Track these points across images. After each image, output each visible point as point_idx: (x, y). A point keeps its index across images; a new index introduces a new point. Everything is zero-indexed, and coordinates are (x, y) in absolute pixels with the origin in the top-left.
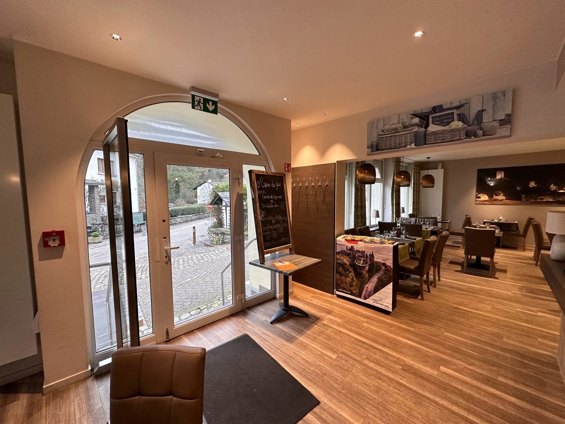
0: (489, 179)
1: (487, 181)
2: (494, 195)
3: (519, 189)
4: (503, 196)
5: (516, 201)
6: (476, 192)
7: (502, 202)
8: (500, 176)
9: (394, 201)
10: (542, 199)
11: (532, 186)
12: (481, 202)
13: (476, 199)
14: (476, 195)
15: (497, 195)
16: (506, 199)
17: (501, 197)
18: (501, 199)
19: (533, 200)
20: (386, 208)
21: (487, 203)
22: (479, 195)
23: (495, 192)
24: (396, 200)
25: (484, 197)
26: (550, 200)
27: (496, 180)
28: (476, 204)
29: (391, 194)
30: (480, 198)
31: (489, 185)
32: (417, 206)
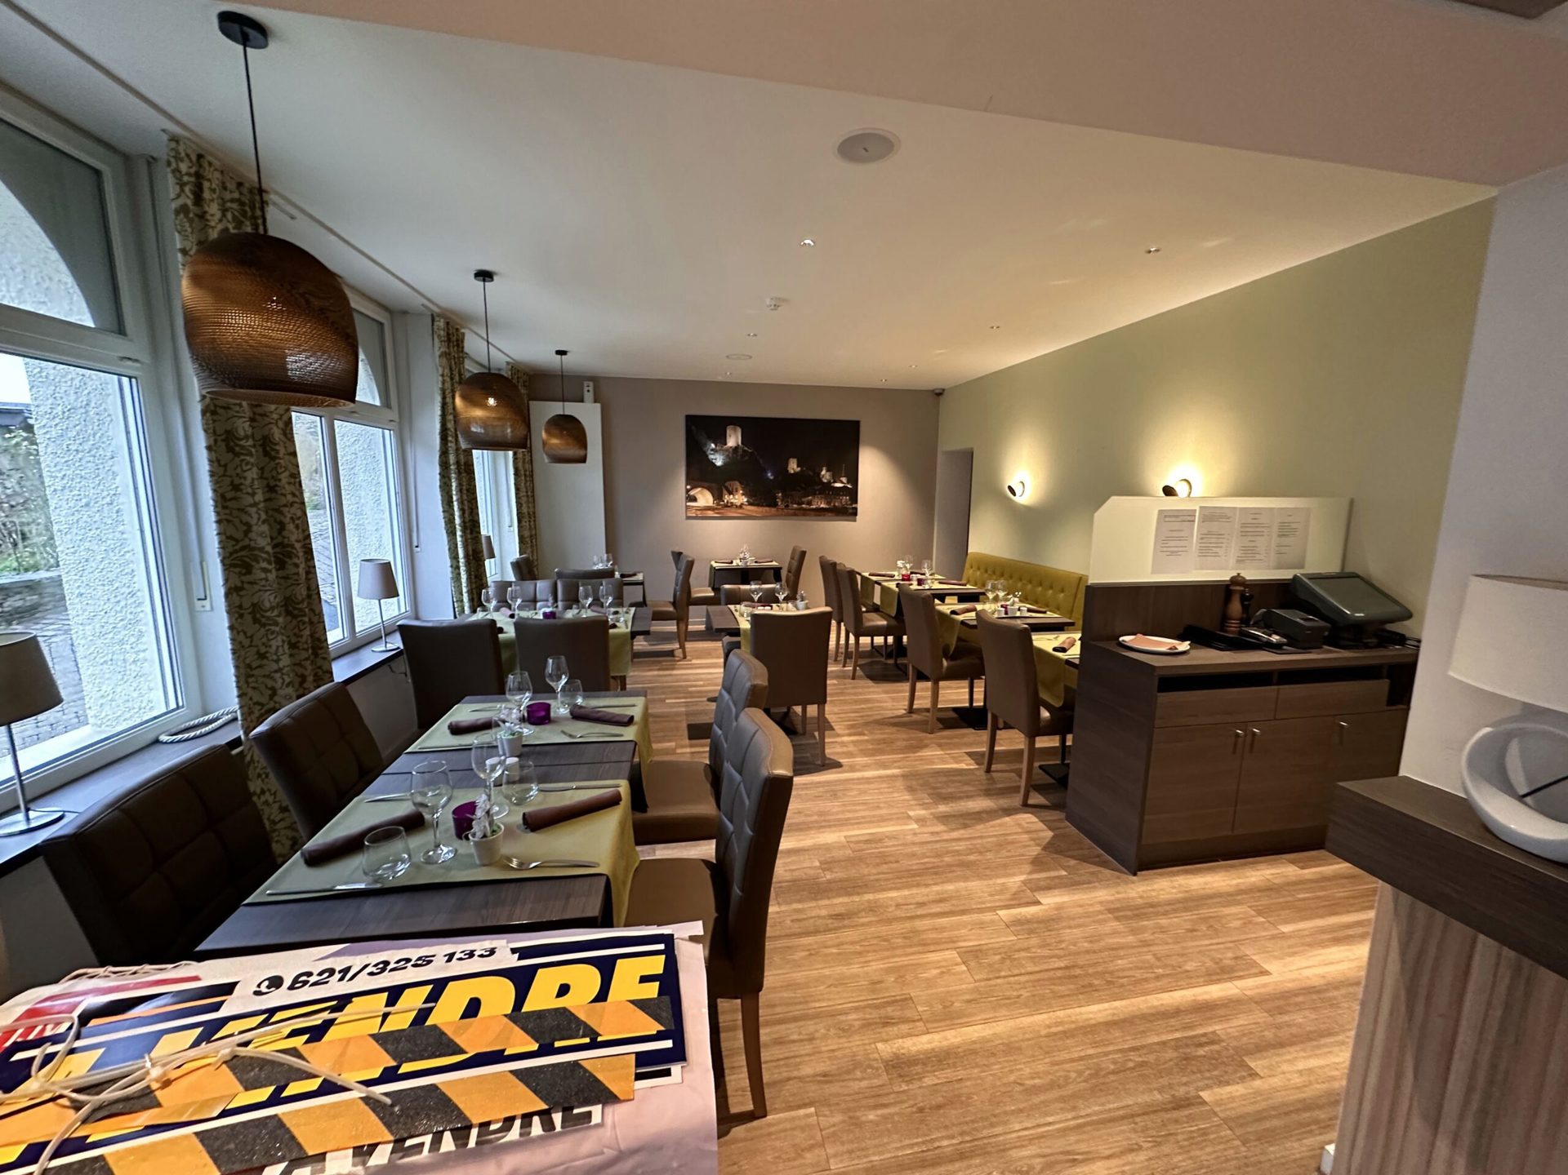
0: (713, 446)
1: (709, 452)
2: (725, 492)
3: (772, 478)
4: (743, 494)
5: (767, 509)
6: (687, 484)
7: (740, 511)
8: (733, 439)
9: (457, 514)
10: (809, 503)
11: (792, 472)
12: (699, 512)
13: (688, 504)
14: (688, 491)
15: (730, 493)
16: (750, 504)
17: (739, 498)
18: (739, 504)
19: (795, 506)
20: (422, 545)
21: (710, 513)
22: (692, 493)
23: (727, 484)
24: (462, 510)
25: (705, 498)
26: (822, 506)
27: (727, 450)
28: (688, 518)
29: (438, 484)
30: (694, 499)
31: (713, 464)
32: (530, 528)
